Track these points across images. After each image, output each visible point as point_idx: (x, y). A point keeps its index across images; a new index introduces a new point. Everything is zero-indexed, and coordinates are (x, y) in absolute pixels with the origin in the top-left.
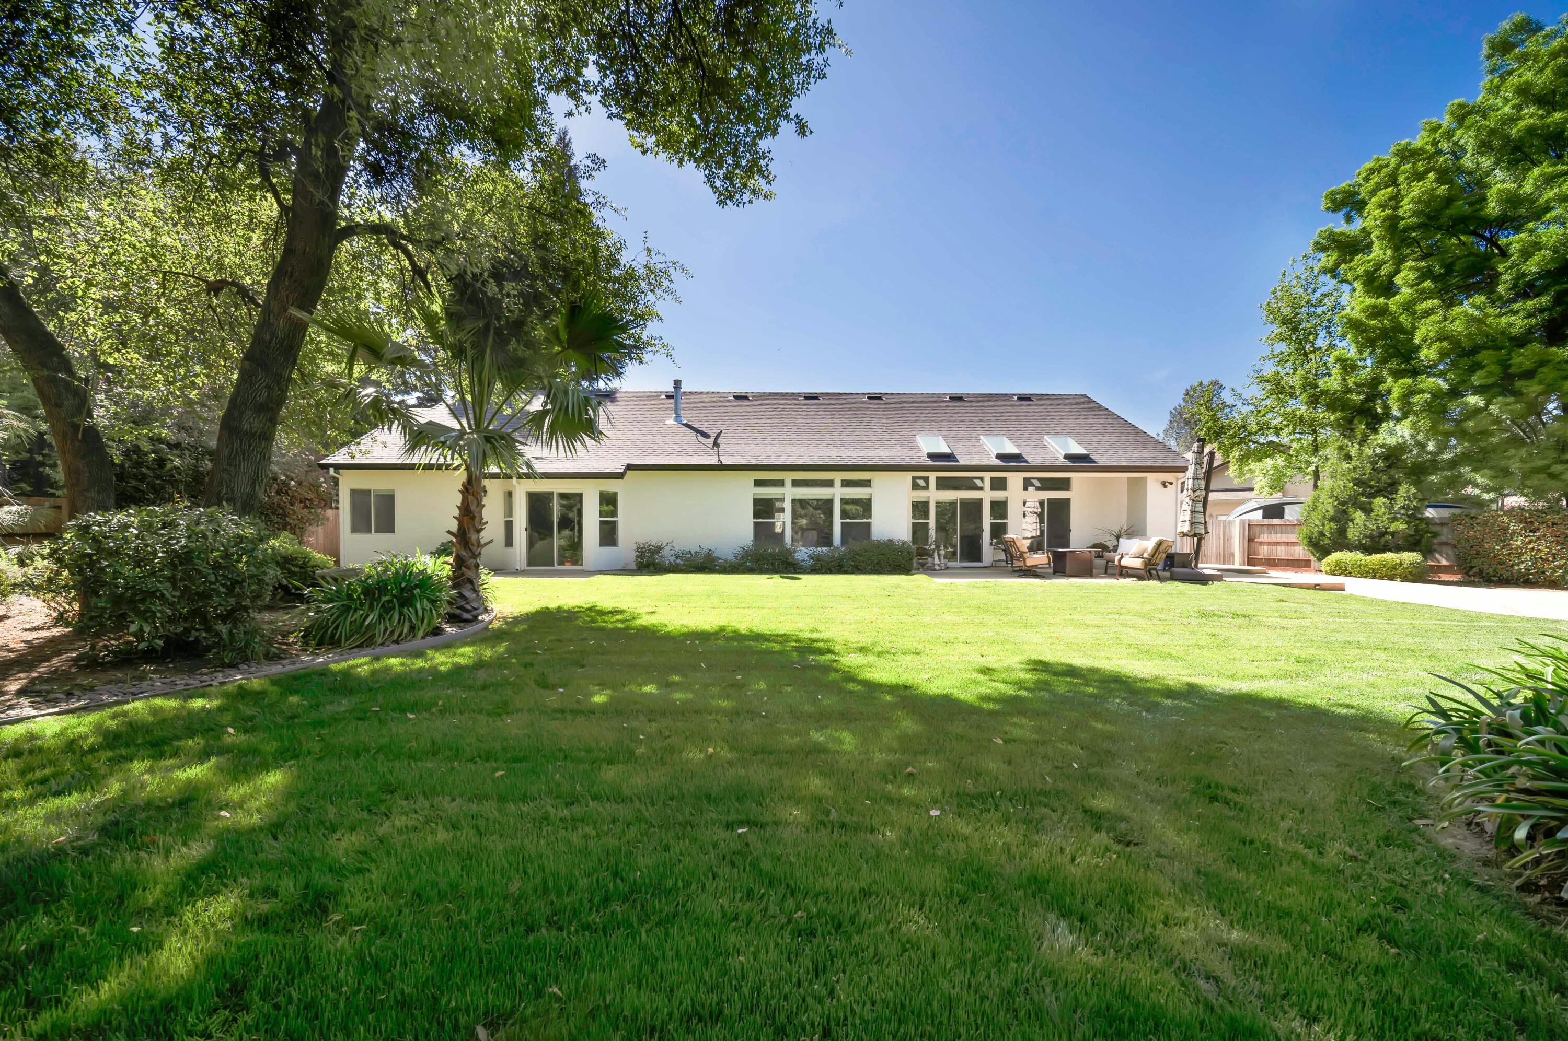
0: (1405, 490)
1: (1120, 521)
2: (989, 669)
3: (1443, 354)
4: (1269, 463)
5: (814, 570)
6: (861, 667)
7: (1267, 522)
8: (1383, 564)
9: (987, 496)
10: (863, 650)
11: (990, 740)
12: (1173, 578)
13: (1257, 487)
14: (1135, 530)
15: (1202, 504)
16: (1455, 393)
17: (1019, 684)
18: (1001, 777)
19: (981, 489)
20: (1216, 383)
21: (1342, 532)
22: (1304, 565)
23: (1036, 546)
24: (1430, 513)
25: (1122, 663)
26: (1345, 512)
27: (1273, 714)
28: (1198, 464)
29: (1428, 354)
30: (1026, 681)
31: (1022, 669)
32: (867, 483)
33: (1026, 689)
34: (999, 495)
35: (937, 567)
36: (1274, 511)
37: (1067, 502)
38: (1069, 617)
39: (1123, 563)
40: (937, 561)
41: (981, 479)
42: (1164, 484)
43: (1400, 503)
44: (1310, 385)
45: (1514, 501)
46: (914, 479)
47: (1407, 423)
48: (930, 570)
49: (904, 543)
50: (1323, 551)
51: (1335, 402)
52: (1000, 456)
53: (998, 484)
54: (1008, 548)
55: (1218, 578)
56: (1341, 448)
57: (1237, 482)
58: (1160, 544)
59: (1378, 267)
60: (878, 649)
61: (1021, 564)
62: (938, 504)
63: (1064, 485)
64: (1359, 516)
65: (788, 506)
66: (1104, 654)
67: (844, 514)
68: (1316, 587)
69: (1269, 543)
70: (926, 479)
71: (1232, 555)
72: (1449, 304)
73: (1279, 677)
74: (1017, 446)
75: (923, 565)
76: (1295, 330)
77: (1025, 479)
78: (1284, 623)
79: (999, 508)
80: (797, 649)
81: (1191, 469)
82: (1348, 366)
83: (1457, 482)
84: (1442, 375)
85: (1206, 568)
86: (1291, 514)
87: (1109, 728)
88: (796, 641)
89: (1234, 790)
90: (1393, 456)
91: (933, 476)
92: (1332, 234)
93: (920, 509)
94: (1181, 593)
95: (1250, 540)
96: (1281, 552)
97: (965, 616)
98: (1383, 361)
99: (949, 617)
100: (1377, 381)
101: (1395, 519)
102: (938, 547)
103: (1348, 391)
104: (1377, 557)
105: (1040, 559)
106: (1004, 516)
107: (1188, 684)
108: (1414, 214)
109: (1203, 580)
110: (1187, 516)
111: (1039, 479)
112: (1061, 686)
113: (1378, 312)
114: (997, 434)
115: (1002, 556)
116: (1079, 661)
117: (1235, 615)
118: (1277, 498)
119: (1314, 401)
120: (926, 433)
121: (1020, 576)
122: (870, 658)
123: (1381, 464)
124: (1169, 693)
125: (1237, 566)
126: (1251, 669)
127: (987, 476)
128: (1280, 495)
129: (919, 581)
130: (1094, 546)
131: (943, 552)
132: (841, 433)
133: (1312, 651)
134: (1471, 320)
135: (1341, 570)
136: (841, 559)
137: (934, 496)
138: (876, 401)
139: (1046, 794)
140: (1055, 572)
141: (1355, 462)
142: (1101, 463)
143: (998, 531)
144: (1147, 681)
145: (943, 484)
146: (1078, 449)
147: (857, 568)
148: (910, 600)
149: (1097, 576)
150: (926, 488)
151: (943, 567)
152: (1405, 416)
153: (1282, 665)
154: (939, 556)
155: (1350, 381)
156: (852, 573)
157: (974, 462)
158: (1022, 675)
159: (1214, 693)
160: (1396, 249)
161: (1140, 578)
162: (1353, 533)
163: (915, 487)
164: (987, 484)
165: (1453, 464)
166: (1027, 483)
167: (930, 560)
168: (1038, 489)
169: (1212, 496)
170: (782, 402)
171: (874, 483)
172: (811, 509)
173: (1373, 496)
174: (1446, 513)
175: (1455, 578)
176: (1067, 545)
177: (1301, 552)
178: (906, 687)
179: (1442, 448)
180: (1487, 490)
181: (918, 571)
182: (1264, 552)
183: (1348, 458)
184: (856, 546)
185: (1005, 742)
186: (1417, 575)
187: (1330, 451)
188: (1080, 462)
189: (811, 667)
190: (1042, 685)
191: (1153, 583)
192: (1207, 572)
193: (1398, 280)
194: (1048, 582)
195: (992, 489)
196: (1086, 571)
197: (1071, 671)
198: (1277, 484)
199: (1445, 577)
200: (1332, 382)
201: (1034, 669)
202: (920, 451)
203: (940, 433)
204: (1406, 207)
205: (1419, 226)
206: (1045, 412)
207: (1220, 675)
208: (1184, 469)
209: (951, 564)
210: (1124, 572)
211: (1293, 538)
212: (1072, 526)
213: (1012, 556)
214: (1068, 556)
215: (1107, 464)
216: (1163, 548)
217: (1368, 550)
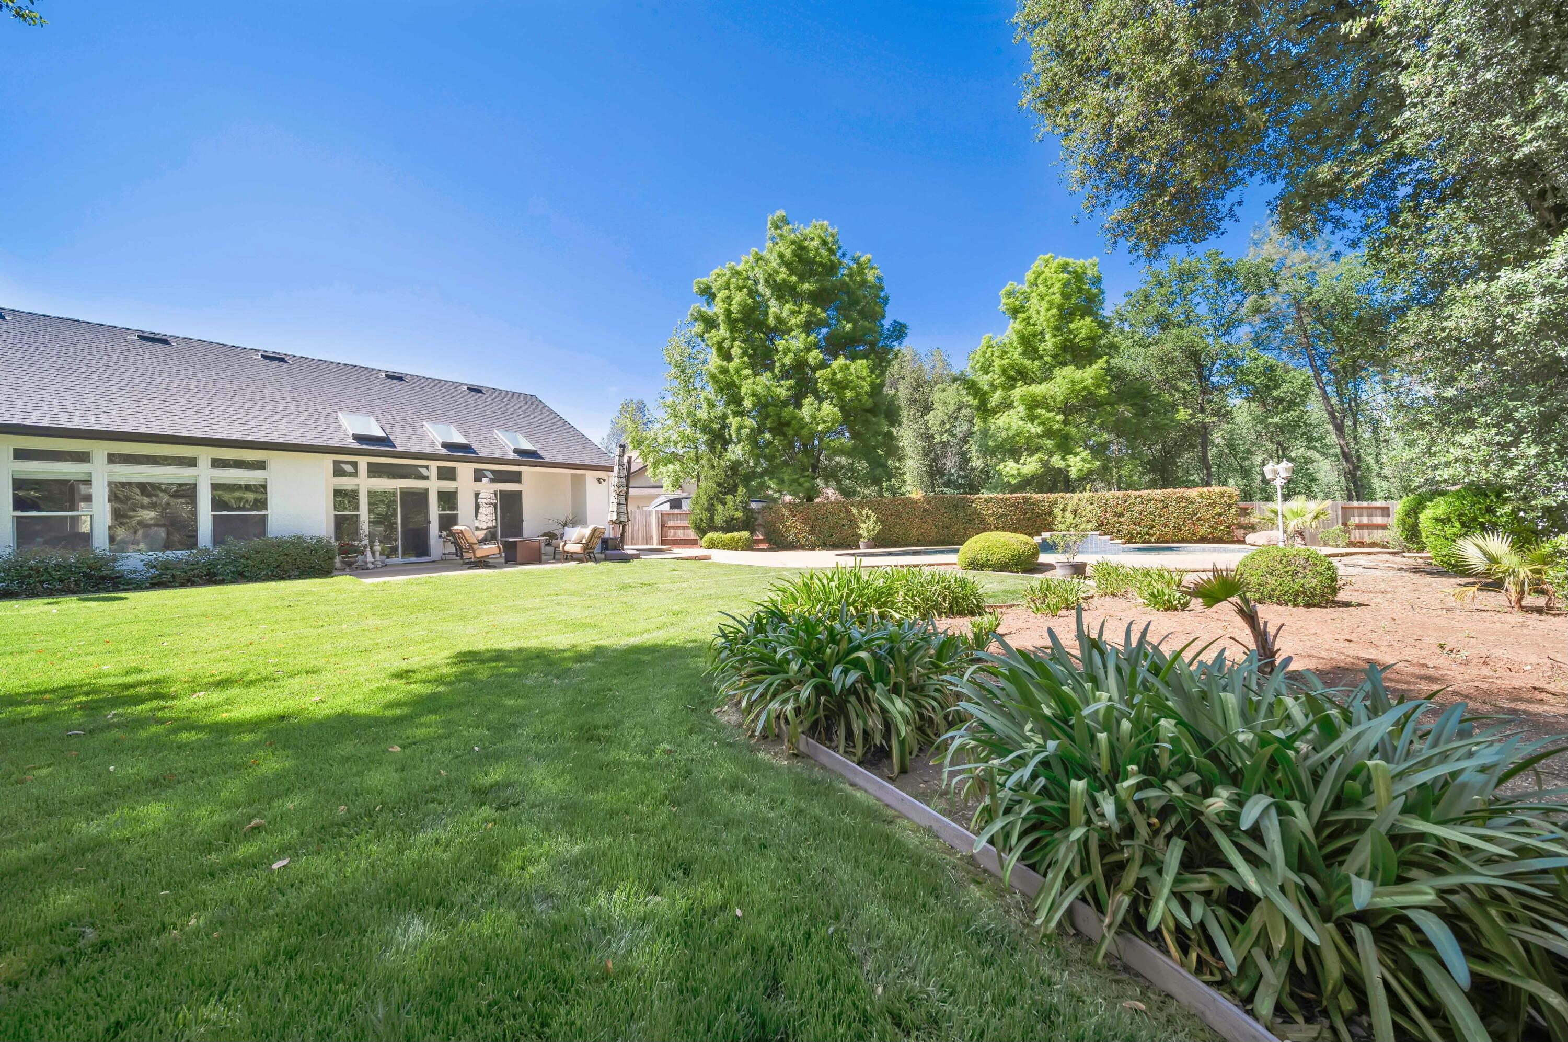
0: (741, 490)
1: (564, 510)
2: (407, 672)
3: (754, 405)
4: (671, 467)
5: (157, 583)
6: (209, 708)
7: (672, 511)
8: (732, 539)
9: (434, 486)
10: (224, 683)
11: (385, 751)
12: (606, 559)
13: (664, 485)
14: (577, 520)
15: (624, 498)
16: (760, 431)
17: (440, 680)
18: (386, 789)
19: (427, 478)
20: (642, 402)
21: (712, 518)
22: (692, 543)
23: (491, 536)
24: (753, 505)
25: (549, 639)
26: (713, 505)
27: (647, 658)
28: (621, 465)
29: (747, 403)
30: (447, 676)
31: (448, 664)
32: (261, 465)
33: (445, 684)
34: (447, 485)
35: (370, 566)
36: (676, 504)
37: (519, 494)
38: (511, 603)
39: (567, 548)
40: (370, 558)
41: (427, 467)
42: (599, 480)
43: (739, 499)
44: (691, 414)
45: (788, 498)
46: (336, 463)
47: (740, 446)
48: (362, 570)
49: (320, 540)
50: (702, 532)
51: (706, 429)
52: (445, 445)
53: (447, 474)
54: (457, 540)
55: (637, 557)
56: (709, 460)
57: (653, 481)
58: (594, 531)
59: (723, 340)
60: (252, 676)
61: (471, 555)
62: (372, 494)
63: (516, 478)
64: (719, 507)
65: (100, 493)
66: (534, 633)
67: (217, 504)
68: (697, 558)
69: (674, 528)
70: (354, 465)
71: (652, 537)
72: (756, 374)
73: (659, 629)
74: (466, 436)
75: (350, 565)
76: (683, 372)
77: (476, 470)
78: (672, 586)
79: (448, 499)
80: (84, 706)
81: (616, 468)
82: (712, 406)
83: (763, 486)
84: (754, 418)
85: (629, 549)
86: (686, 506)
87: (521, 702)
88: (87, 694)
89: (606, 727)
90: (735, 467)
91: (363, 462)
92: (699, 311)
93: (344, 497)
94: (609, 571)
95: (663, 526)
96: (681, 534)
97: (395, 618)
98: (728, 404)
99: (372, 621)
100: (724, 417)
101: (737, 510)
102: (372, 542)
103: (712, 421)
104: (729, 535)
105: (491, 549)
106: (454, 507)
107: (597, 647)
108: (739, 312)
109: (627, 559)
110: (614, 507)
111: (492, 471)
112: (483, 673)
113: (724, 371)
114: (444, 422)
115: (451, 548)
116: (508, 644)
117: (643, 585)
118: (677, 494)
119: (694, 424)
120: (352, 411)
121: (470, 568)
122: (233, 692)
123: (729, 473)
124: (581, 658)
125: (655, 546)
126: (642, 625)
127: (434, 465)
128: (679, 491)
129: (343, 582)
130: (544, 535)
131: (378, 548)
132: (213, 395)
133: (684, 605)
134: (766, 387)
135: (712, 545)
136: (213, 564)
137: (364, 484)
138: (276, 363)
139: (435, 789)
140: (506, 562)
141: (717, 471)
142: (547, 459)
143: (447, 522)
144: (564, 651)
145: (375, 471)
146: (526, 445)
147: (242, 576)
148: (320, 608)
149: (547, 562)
150: (355, 475)
151: (379, 564)
152: (739, 441)
153: (664, 619)
154: (373, 553)
155: (712, 414)
156: (233, 581)
157: (416, 449)
158: (445, 670)
159: (615, 650)
160: (731, 332)
161: (581, 561)
162: (718, 520)
163: (338, 471)
164: (433, 473)
165: (762, 475)
166: (478, 476)
167: (360, 557)
168: (492, 480)
169: (632, 492)
170: (89, 336)
171: (269, 466)
172: (166, 498)
173: (726, 494)
174: (760, 505)
175: (765, 546)
176: (520, 534)
177: (691, 534)
178: (282, 718)
179: (757, 464)
180: (775, 492)
181: (342, 571)
182: (671, 534)
183: (713, 467)
184: (239, 546)
185: (403, 747)
186: (749, 546)
187: (704, 462)
188: (529, 456)
189: (109, 727)
190: (466, 676)
191: (591, 564)
192: (630, 552)
193: (733, 351)
194: (497, 571)
195: (439, 479)
196: (535, 558)
197: (499, 656)
198: (677, 483)
199: (762, 546)
200: (702, 414)
201: (461, 662)
202: (342, 430)
203: (371, 412)
204: (735, 307)
205: (741, 320)
206: (496, 406)
207: (623, 634)
208: (610, 469)
209: (388, 561)
210: (569, 557)
211: (686, 523)
212: (525, 517)
213: (461, 548)
214: (519, 545)
215: (553, 460)
216: (596, 534)
217: (726, 530)
